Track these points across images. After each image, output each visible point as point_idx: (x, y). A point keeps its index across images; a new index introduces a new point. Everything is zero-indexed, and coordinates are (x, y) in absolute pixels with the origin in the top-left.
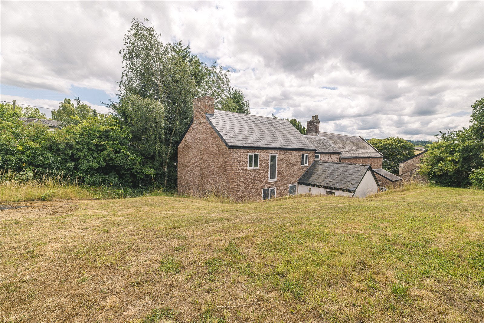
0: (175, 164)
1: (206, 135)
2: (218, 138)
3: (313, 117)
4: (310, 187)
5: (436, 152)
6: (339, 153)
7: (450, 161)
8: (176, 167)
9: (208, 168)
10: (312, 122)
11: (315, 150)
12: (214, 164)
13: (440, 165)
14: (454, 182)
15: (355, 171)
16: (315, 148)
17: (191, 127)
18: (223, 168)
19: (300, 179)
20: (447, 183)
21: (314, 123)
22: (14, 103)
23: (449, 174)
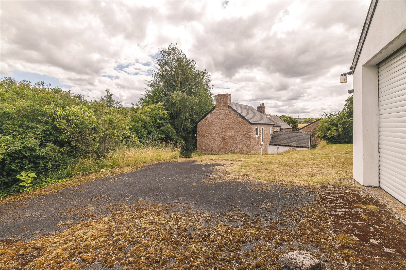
0: (196, 135)
1: (228, 117)
2: (240, 119)
3: (261, 104)
4: (278, 146)
5: (326, 125)
6: (280, 126)
7: (335, 129)
8: (196, 137)
9: (231, 137)
10: (261, 108)
11: (273, 125)
12: (237, 134)
13: (329, 132)
14: (337, 141)
15: (303, 136)
16: (273, 123)
17: (212, 112)
18: (246, 136)
19: (270, 142)
20: (333, 142)
21: (262, 108)
22: (69, 92)
23: (335, 137)
